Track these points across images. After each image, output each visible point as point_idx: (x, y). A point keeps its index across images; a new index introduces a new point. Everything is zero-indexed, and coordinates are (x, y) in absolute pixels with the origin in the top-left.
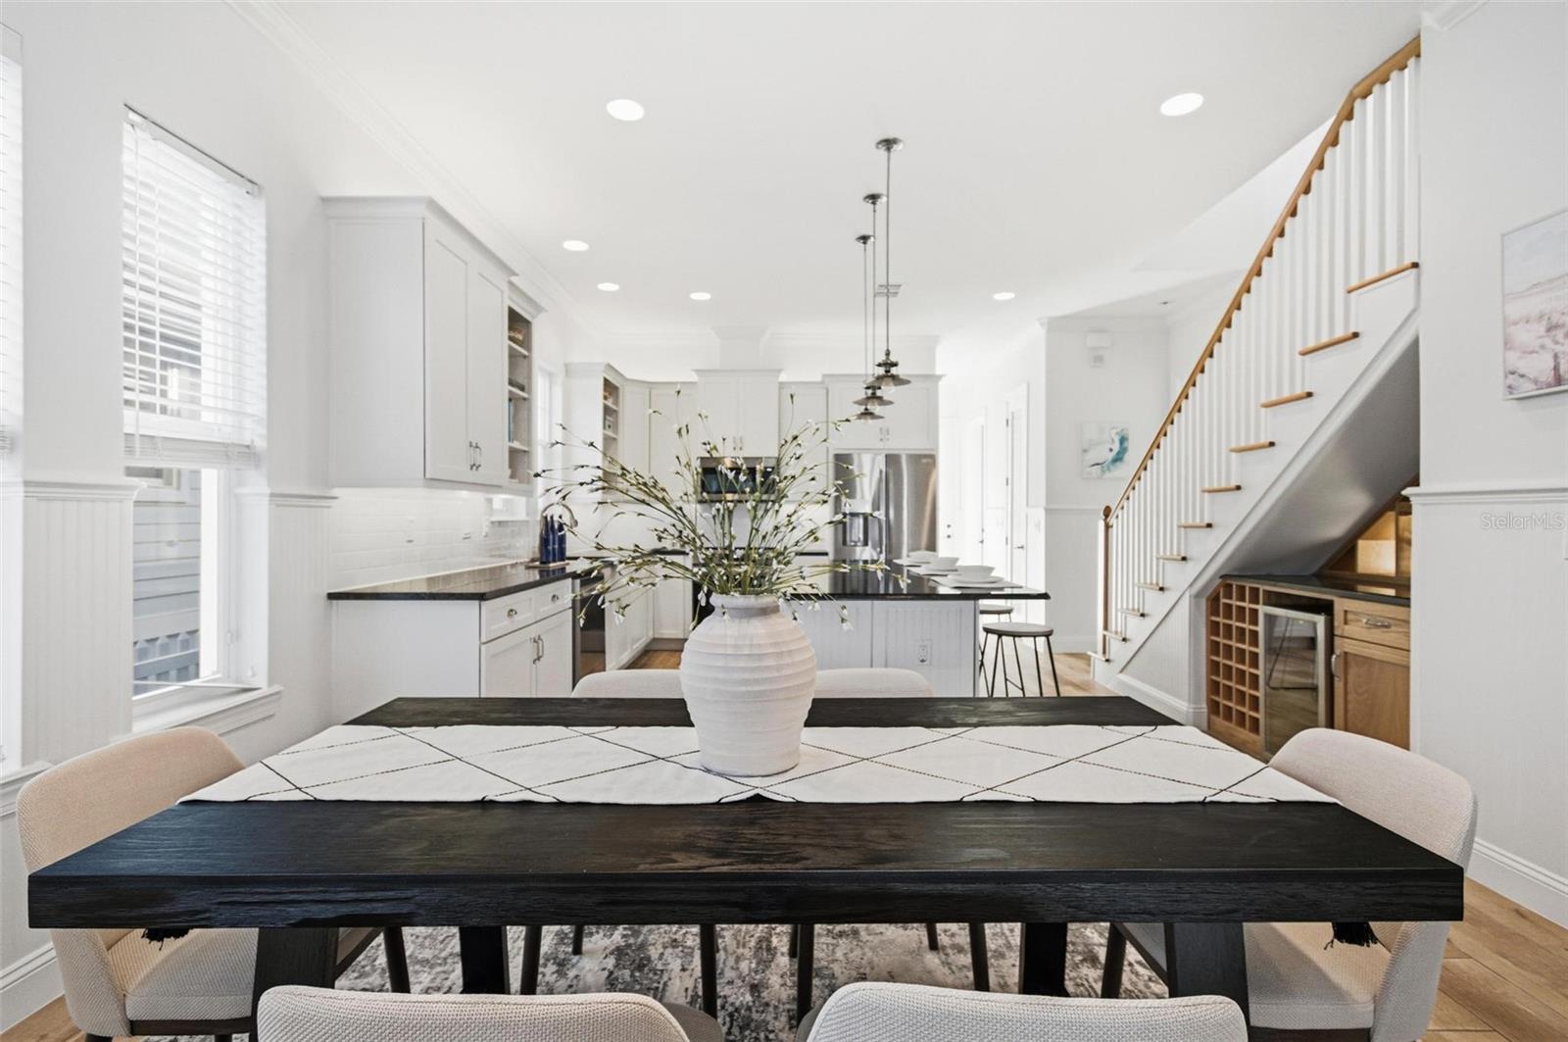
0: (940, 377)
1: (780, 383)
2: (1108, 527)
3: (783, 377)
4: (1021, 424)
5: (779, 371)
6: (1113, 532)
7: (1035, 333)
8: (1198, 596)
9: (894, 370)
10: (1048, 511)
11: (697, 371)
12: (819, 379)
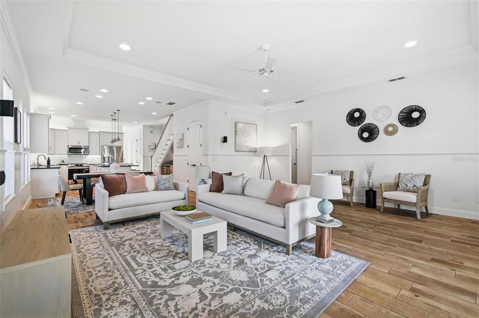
0: (123, 133)
1: (89, 132)
2: (151, 159)
3: (89, 131)
4: (139, 141)
5: (89, 129)
6: (152, 159)
7: (141, 127)
8: (160, 167)
9: (119, 139)
10: (143, 156)
11: (68, 128)
12: (98, 131)
